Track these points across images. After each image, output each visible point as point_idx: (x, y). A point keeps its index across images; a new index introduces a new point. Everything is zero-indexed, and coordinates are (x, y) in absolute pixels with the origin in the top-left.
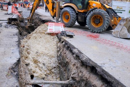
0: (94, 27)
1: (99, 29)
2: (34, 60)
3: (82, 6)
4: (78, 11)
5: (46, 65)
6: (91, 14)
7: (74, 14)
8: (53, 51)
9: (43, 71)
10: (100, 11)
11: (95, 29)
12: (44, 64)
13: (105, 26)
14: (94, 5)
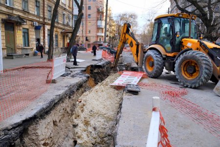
0: (186, 79)
1: (193, 82)
2: (85, 121)
3: (171, 48)
4: (166, 55)
5: (98, 129)
6: (180, 59)
7: (160, 60)
8: (113, 111)
9: (90, 137)
10: (194, 54)
11: (187, 82)
12: (95, 128)
13: (202, 78)
14: (189, 45)
